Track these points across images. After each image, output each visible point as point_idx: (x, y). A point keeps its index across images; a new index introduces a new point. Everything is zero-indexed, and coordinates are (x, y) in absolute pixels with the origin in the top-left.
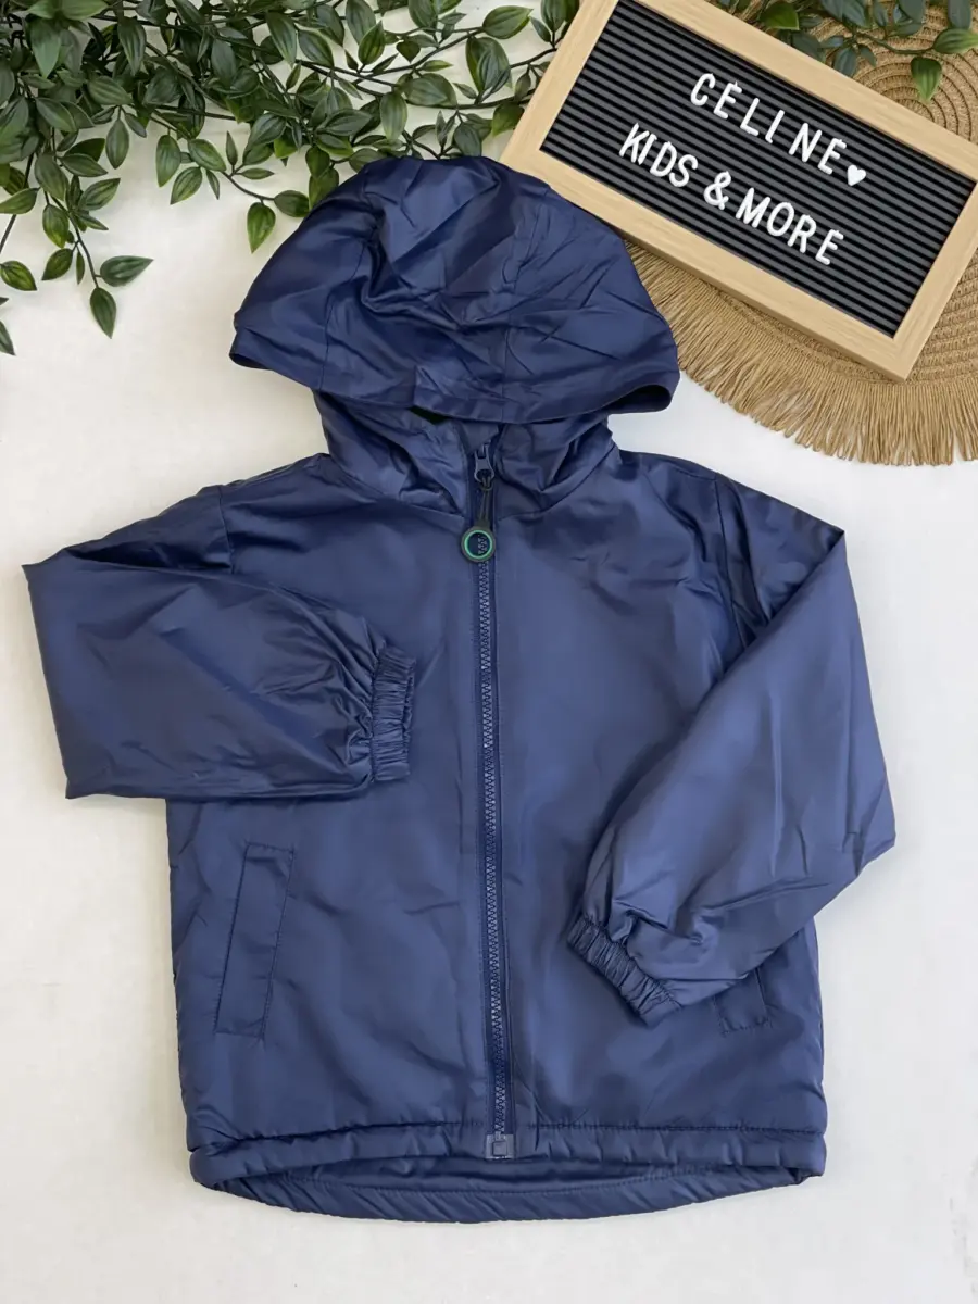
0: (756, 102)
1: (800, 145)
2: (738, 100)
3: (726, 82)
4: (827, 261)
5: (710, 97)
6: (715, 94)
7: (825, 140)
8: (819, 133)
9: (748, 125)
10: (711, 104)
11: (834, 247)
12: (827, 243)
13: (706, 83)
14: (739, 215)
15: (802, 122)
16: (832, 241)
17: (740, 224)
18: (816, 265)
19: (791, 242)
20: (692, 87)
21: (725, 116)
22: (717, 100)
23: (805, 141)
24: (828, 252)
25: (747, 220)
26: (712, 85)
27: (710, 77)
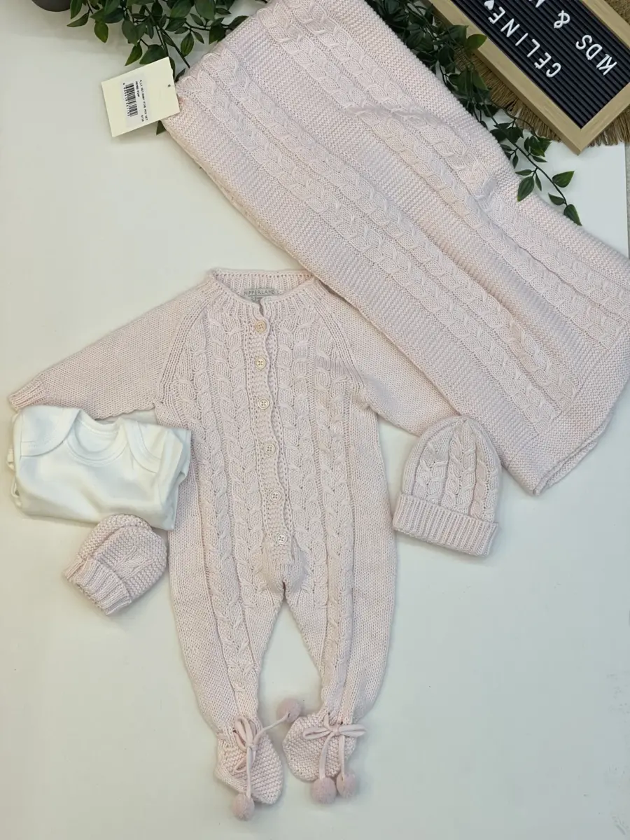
0: (529, 56)
2: (538, 59)
3: (541, 70)
5: (551, 65)
6: (548, 66)
7: (497, 25)
8: (503, 30)
10: (552, 62)
13: (550, 73)
15: (510, 37)
20: (558, 74)
21: (546, 54)
23: (510, 28)
27: (548, 75)
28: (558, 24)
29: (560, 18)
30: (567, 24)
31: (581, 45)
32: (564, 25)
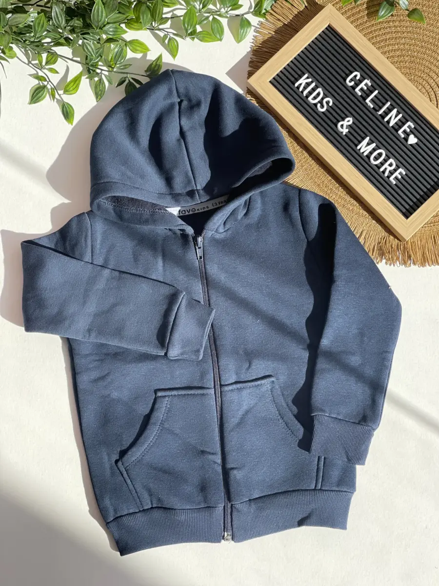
0: (376, 92)
2: (367, 88)
3: (365, 79)
4: (394, 182)
5: (355, 83)
6: (357, 82)
7: (404, 120)
8: (400, 116)
9: (369, 101)
10: (355, 86)
11: (400, 177)
12: (397, 174)
13: (356, 76)
14: (358, 147)
15: (394, 108)
16: (399, 174)
17: (358, 152)
18: (389, 182)
19: (382, 169)
20: (348, 76)
21: (360, 94)
22: (358, 86)
23: (393, 118)
24: (396, 178)
25: (362, 151)
26: (358, 78)
27: (358, 74)
28: (349, 121)
29: (347, 127)
30: (339, 121)
31: (328, 103)
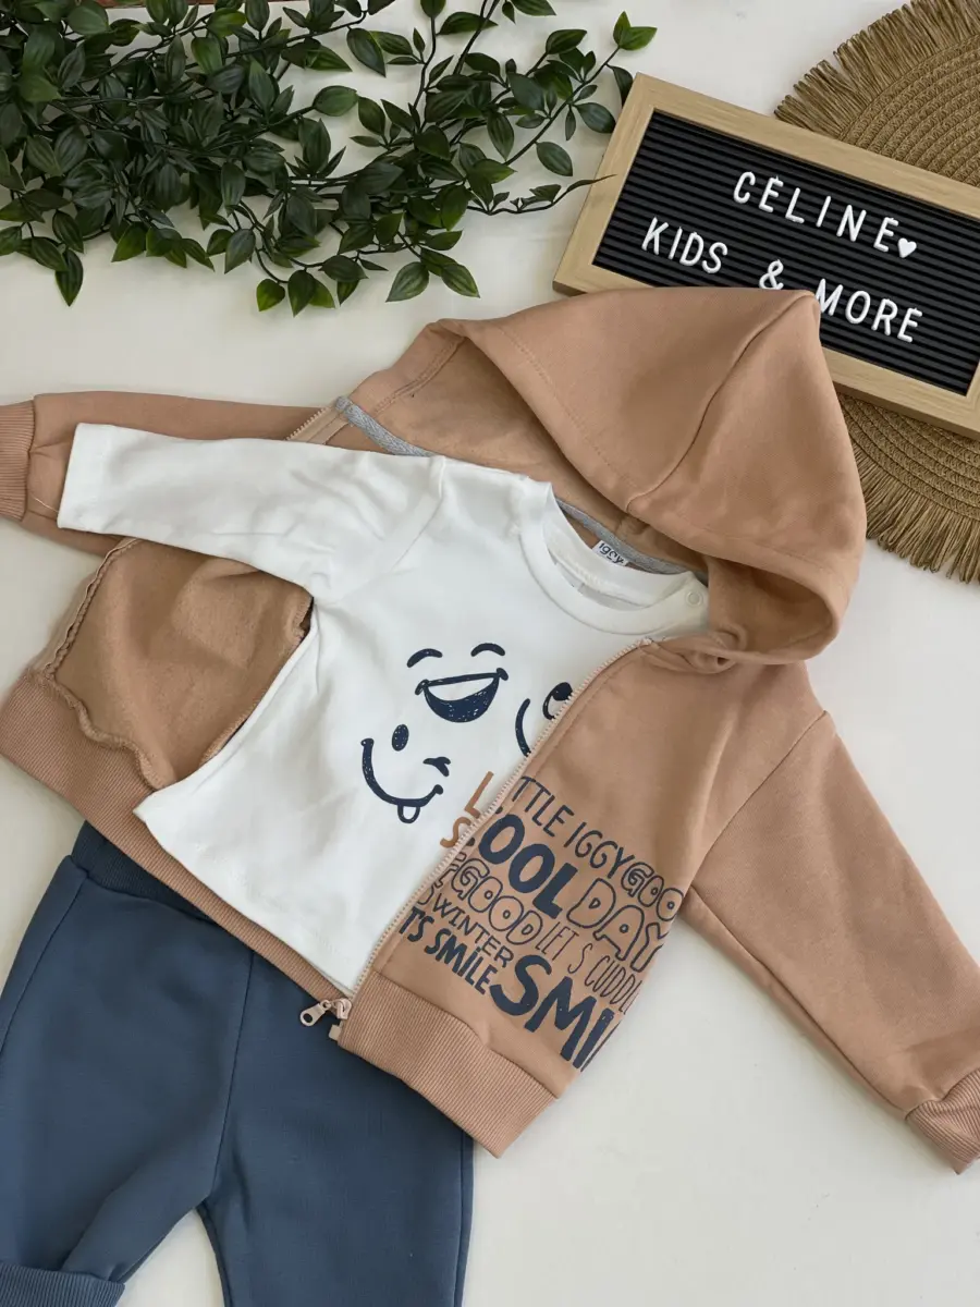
0: (798, 191)
1: (847, 226)
2: (780, 193)
3: (767, 179)
4: (910, 339)
5: (752, 194)
6: (757, 190)
7: (875, 220)
8: (864, 213)
9: (793, 214)
10: (754, 200)
11: (915, 324)
12: (907, 321)
13: (747, 180)
15: (845, 205)
16: (911, 319)
18: (899, 344)
19: (875, 326)
20: (733, 188)
21: (770, 209)
22: (760, 197)
23: (852, 223)
24: (909, 330)
26: (753, 181)
27: (750, 174)
28: (775, 268)
29: (779, 278)
30: (759, 277)
31: (718, 252)
32: (765, 271)
